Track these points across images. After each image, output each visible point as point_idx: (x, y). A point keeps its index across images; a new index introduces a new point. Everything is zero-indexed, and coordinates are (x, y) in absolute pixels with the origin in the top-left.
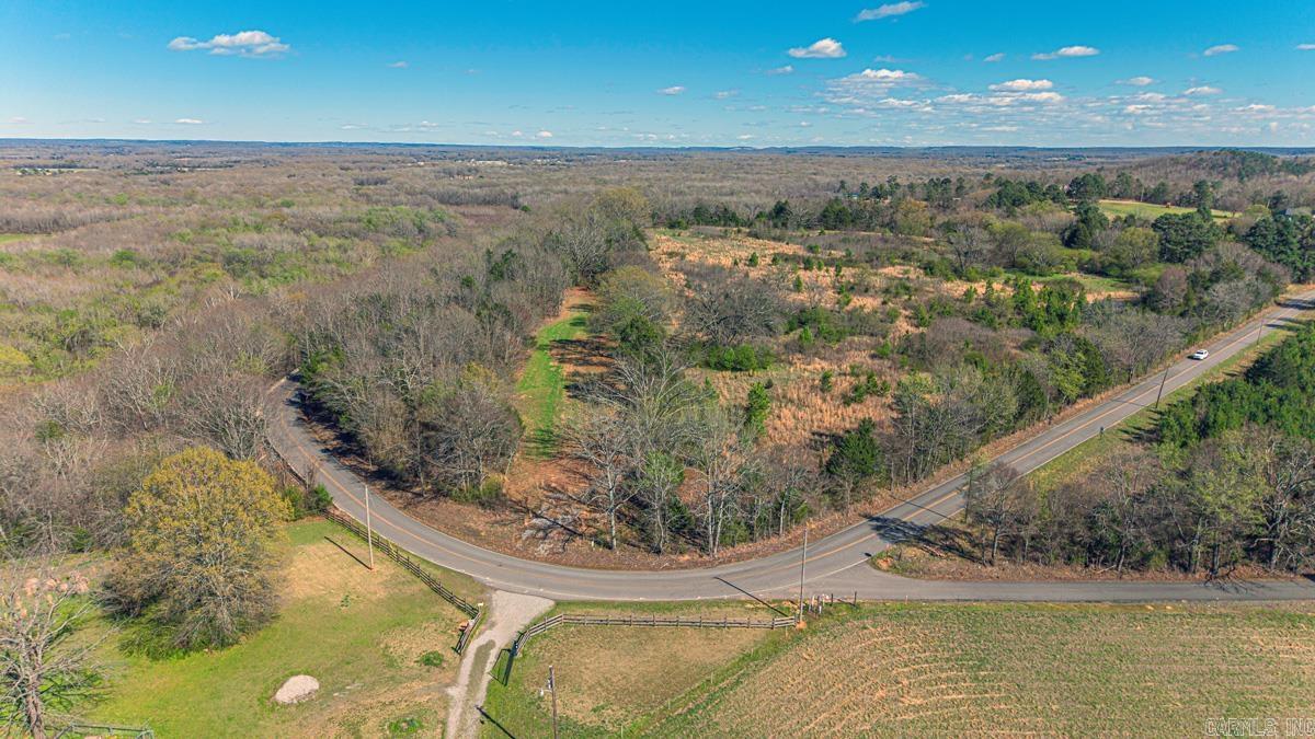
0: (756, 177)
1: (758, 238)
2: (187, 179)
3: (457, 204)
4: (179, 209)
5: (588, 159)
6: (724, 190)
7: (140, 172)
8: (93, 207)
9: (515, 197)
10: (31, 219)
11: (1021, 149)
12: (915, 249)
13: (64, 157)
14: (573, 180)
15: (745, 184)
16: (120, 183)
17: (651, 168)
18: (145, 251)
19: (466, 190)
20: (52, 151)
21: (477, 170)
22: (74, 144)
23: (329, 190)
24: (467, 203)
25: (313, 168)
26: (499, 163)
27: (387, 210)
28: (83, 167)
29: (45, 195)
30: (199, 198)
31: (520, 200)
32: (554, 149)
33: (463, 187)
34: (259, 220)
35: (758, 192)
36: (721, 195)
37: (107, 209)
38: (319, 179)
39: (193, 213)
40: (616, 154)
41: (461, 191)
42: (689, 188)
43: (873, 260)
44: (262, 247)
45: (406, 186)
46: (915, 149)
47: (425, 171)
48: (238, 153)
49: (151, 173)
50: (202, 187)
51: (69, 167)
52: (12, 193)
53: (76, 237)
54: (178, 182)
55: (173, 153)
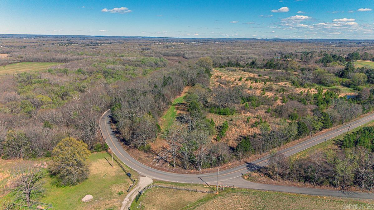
0: (255, 49)
1: (245, 72)
2: (99, 47)
3: (168, 56)
4: (95, 56)
5: (207, 42)
6: (244, 53)
7: (88, 45)
8: (74, 56)
9: (184, 54)
10: (59, 59)
11: (341, 40)
12: (291, 77)
13: (70, 40)
14: (201, 49)
15: (251, 51)
16: (82, 49)
17: (224, 45)
18: (85, 69)
19: (171, 52)
20: (67, 39)
21: (175, 45)
22: (73, 37)
23: (134, 52)
24: (171, 56)
25: (131, 44)
26: (182, 43)
27: (148, 59)
28: (74, 43)
29: (63, 52)
30: (101, 53)
31: (185, 55)
32: (198, 39)
33: (170, 51)
34: (114, 60)
35: (254, 54)
36: (243, 54)
37: (78, 56)
38: (132, 48)
39: (98, 58)
40: (215, 40)
41: (169, 52)
42: (234, 52)
43: (277, 80)
44: (113, 69)
45: (155, 51)
46: (306, 40)
47: (161, 46)
48: (113, 40)
49: (90, 45)
50: (102, 50)
51: (71, 43)
52: (56, 51)
53: (69, 64)
54: (97, 48)
55: (97, 39)
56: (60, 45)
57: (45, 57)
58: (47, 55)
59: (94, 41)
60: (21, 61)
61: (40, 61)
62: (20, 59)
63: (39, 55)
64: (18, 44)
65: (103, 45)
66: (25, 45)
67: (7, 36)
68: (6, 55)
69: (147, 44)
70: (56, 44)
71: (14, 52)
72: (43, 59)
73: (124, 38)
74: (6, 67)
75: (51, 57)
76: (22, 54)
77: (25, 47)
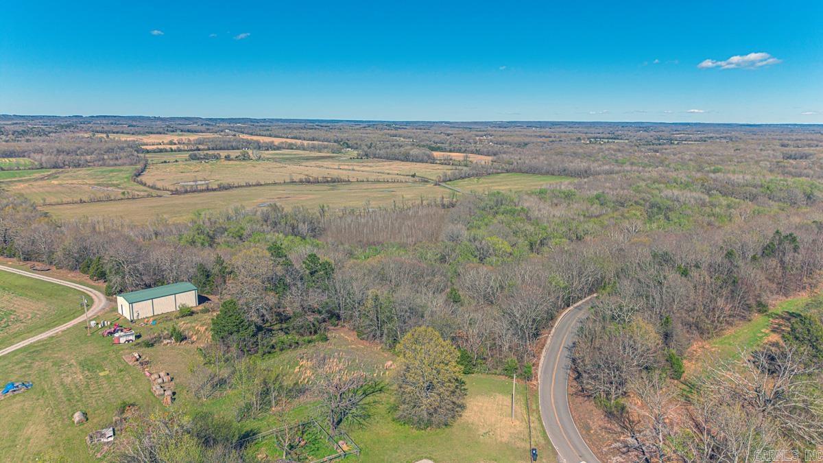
2: (670, 149)
4: (650, 169)
7: (648, 143)
8: (606, 165)
16: (631, 151)
22: (624, 125)
23: (756, 161)
25: (759, 144)
27: (786, 181)
28: (621, 139)
29: (589, 156)
30: (667, 162)
37: (613, 167)
48: (717, 131)
49: (653, 144)
51: (615, 139)
52: (575, 154)
53: (585, 183)
54: (664, 151)
55: (676, 131)
56: (590, 141)
57: (549, 165)
58: (555, 161)
59: (666, 134)
60: (507, 171)
61: (540, 173)
62: (507, 167)
63: (541, 161)
64: (517, 139)
65: (685, 144)
66: (527, 140)
67: (509, 125)
68: (490, 158)
69: (805, 142)
70: (584, 139)
71: (505, 153)
72: (545, 168)
73: (748, 127)
74: (482, 180)
75: (561, 166)
76: (515, 158)
77: (526, 144)
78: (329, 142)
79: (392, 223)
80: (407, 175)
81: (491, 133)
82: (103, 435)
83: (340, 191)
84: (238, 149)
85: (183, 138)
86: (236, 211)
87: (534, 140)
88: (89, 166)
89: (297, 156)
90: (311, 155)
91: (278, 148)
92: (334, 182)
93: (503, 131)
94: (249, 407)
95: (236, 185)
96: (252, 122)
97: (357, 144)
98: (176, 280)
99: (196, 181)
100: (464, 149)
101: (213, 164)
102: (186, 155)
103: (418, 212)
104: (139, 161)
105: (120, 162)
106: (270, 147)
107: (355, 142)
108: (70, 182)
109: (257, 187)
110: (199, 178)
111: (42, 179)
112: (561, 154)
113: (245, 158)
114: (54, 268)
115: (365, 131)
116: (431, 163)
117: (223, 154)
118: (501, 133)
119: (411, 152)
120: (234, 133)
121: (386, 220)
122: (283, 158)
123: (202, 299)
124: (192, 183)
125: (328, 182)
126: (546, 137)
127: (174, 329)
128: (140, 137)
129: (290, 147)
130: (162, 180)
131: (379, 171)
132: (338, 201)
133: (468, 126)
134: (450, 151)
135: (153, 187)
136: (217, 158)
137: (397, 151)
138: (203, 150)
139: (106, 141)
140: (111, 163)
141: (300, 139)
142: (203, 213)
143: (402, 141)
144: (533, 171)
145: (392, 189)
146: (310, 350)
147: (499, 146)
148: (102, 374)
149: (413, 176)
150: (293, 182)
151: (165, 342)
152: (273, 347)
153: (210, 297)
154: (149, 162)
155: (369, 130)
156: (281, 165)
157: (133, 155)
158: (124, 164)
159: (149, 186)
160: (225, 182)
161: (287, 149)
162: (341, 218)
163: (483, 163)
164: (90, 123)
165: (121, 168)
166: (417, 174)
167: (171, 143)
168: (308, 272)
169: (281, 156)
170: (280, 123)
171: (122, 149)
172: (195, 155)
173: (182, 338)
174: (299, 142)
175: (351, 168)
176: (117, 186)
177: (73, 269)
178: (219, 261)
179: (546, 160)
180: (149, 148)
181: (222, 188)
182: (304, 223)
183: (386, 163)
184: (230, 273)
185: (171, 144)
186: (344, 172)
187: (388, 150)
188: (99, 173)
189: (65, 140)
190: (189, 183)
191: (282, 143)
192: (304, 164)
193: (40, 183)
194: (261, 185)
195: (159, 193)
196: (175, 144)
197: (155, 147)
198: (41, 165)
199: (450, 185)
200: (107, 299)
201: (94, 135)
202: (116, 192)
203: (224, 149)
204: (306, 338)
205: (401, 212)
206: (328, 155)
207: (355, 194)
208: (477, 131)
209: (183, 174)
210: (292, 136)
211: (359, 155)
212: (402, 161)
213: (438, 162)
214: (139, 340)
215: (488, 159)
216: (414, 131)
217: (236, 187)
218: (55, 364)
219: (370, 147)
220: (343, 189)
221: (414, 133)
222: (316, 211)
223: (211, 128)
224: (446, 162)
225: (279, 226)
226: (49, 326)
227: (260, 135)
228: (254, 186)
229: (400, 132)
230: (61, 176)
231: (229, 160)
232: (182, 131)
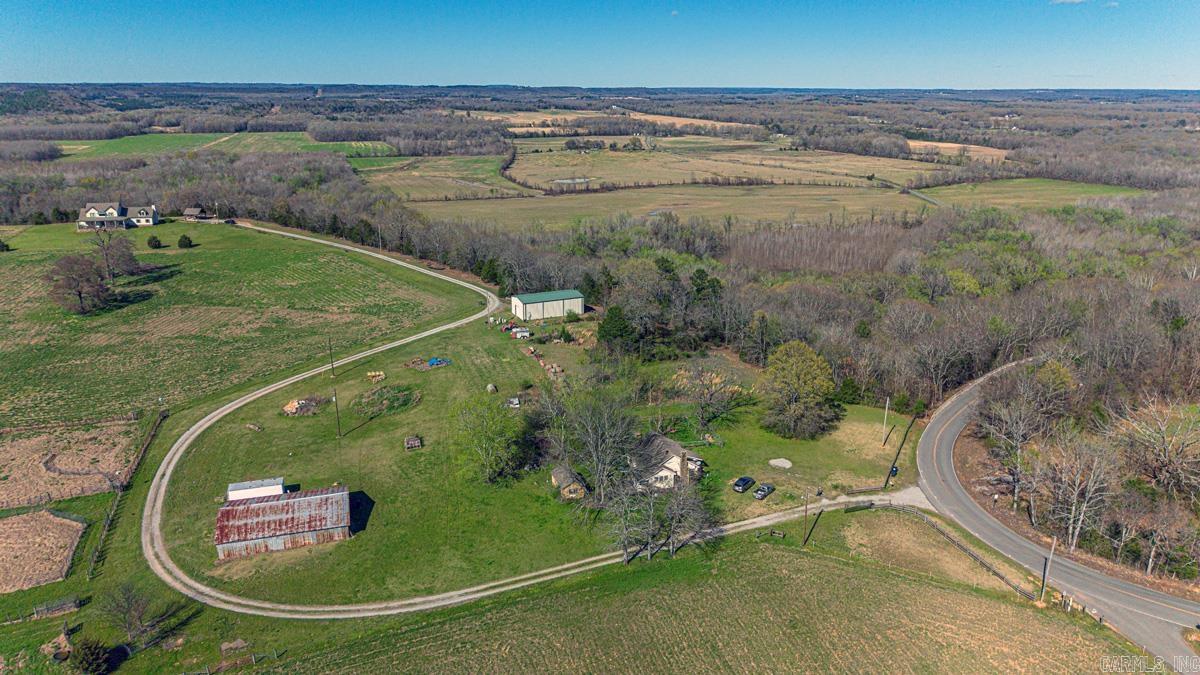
52: (1159, 151)
53: (1153, 199)
57: (1104, 167)
58: (1116, 161)
60: (1028, 175)
62: (1029, 168)
63: (1092, 161)
64: (1069, 123)
66: (1079, 123)
68: (1004, 153)
71: (1031, 146)
72: (1094, 173)
75: (1125, 169)
76: (1046, 154)
77: (1076, 131)
78: (753, 123)
79: (822, 244)
80: (861, 177)
81: (1019, 109)
82: (511, 403)
83: (757, 197)
84: (627, 134)
85: (559, 117)
86: (622, 220)
87: (1093, 123)
88: (450, 154)
89: (706, 145)
90: (726, 144)
91: (680, 133)
92: (751, 184)
93: (1043, 107)
94: (629, 399)
95: (622, 185)
96: (647, 93)
97: (793, 127)
98: (562, 288)
99: (573, 179)
100: (962, 137)
101: (594, 156)
102: (562, 142)
103: (863, 232)
104: (506, 146)
105: (484, 150)
106: (670, 131)
107: (791, 123)
108: (432, 174)
109: (648, 189)
110: (577, 175)
111: (402, 169)
112: (1132, 148)
113: (636, 147)
114: (448, 268)
115: (811, 107)
116: (903, 159)
117: (608, 141)
118: (1037, 111)
119: (875, 142)
120: (622, 111)
121: (814, 240)
122: (685, 148)
123: (587, 309)
124: (569, 181)
125: (742, 184)
126: (1121, 119)
127: (564, 331)
128: (506, 115)
129: (697, 132)
130: (535, 175)
131: (819, 169)
132: (751, 212)
133: (981, 98)
134: (941, 140)
135: (524, 185)
136: (600, 146)
137: (852, 138)
138: (582, 135)
139: (467, 122)
140: (476, 150)
141: (712, 119)
142: (583, 220)
143: (865, 123)
144: (1072, 176)
145: (833, 197)
146: (687, 363)
147: (1028, 132)
148: (504, 360)
149: (870, 178)
150: (696, 183)
151: (556, 341)
152: (653, 356)
153: (594, 307)
154: (519, 151)
155: (817, 104)
156: (682, 159)
157: (499, 141)
158: (489, 153)
159: (519, 183)
160: (608, 181)
161: (693, 134)
162: (751, 235)
163: (989, 161)
164: (446, 96)
165: (486, 157)
166: (876, 176)
167: (544, 125)
168: (695, 288)
169: (683, 146)
170: (687, 95)
171: (487, 132)
172: (574, 143)
173: (569, 339)
174: (709, 124)
175: (778, 163)
176: (482, 181)
177: (465, 270)
178: (605, 272)
179: (1099, 159)
180: (517, 130)
181: (605, 189)
182: (702, 239)
183: (832, 157)
184: (616, 284)
185: (543, 127)
186: (767, 169)
187: (839, 138)
188: (462, 164)
189: (420, 119)
190: (565, 181)
191: (686, 125)
192: (713, 157)
193: (401, 174)
194: (654, 186)
195: (532, 192)
196: (548, 126)
197: (524, 130)
198: (399, 150)
199: (926, 193)
200: (501, 301)
201: (453, 112)
202: (483, 189)
203: (610, 134)
204: (686, 352)
205: (839, 230)
206: (749, 143)
207: (778, 203)
208: (997, 106)
209: (558, 169)
210: (702, 114)
211: (793, 144)
212: (860, 154)
213: (915, 157)
214: (533, 338)
215: (1001, 154)
216: (889, 106)
217: (622, 188)
218: (465, 348)
219: (812, 133)
220: (762, 194)
221: (887, 109)
222: (721, 225)
223: (594, 102)
224: (927, 158)
225: (671, 240)
226: (453, 319)
227: (657, 114)
228: (645, 187)
229: (865, 107)
230: (422, 166)
231: (616, 150)
232: (556, 107)
